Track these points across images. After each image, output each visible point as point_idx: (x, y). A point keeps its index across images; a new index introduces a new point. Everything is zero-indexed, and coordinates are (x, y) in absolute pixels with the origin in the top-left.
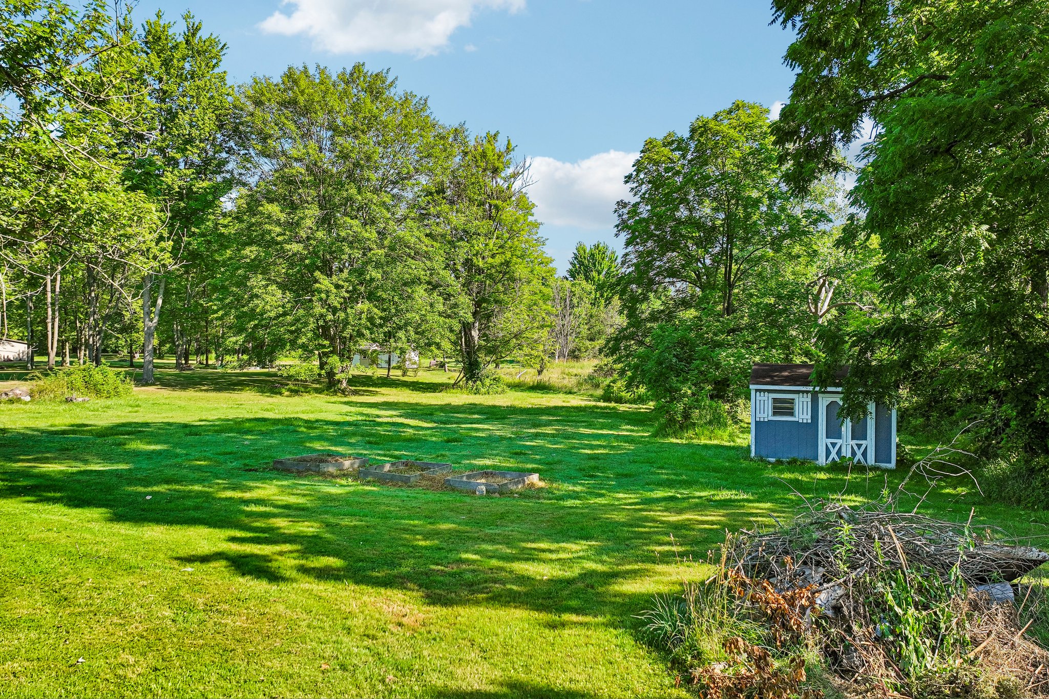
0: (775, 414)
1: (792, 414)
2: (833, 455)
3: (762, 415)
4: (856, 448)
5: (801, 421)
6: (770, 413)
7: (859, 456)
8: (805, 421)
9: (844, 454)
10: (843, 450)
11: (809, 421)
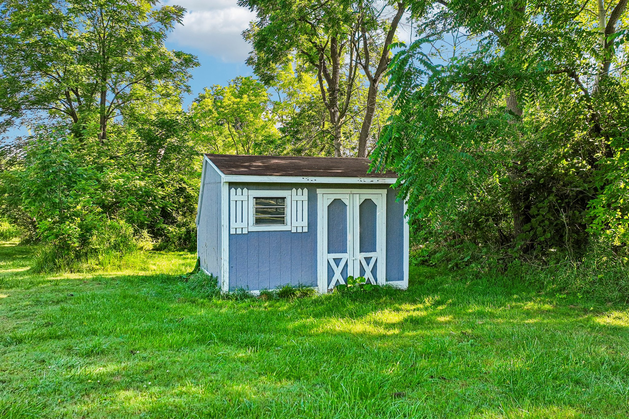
0: (258, 221)
1: (282, 221)
2: (338, 276)
3: (239, 225)
4: (364, 263)
5: (294, 230)
6: (252, 220)
7: (368, 275)
8: (300, 230)
9: (350, 274)
10: (350, 268)
11: (306, 230)
